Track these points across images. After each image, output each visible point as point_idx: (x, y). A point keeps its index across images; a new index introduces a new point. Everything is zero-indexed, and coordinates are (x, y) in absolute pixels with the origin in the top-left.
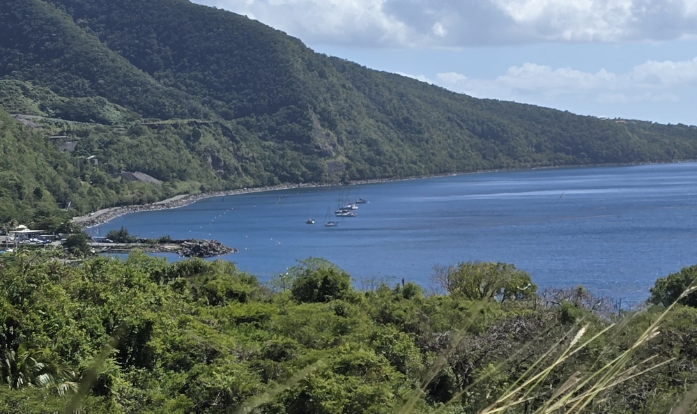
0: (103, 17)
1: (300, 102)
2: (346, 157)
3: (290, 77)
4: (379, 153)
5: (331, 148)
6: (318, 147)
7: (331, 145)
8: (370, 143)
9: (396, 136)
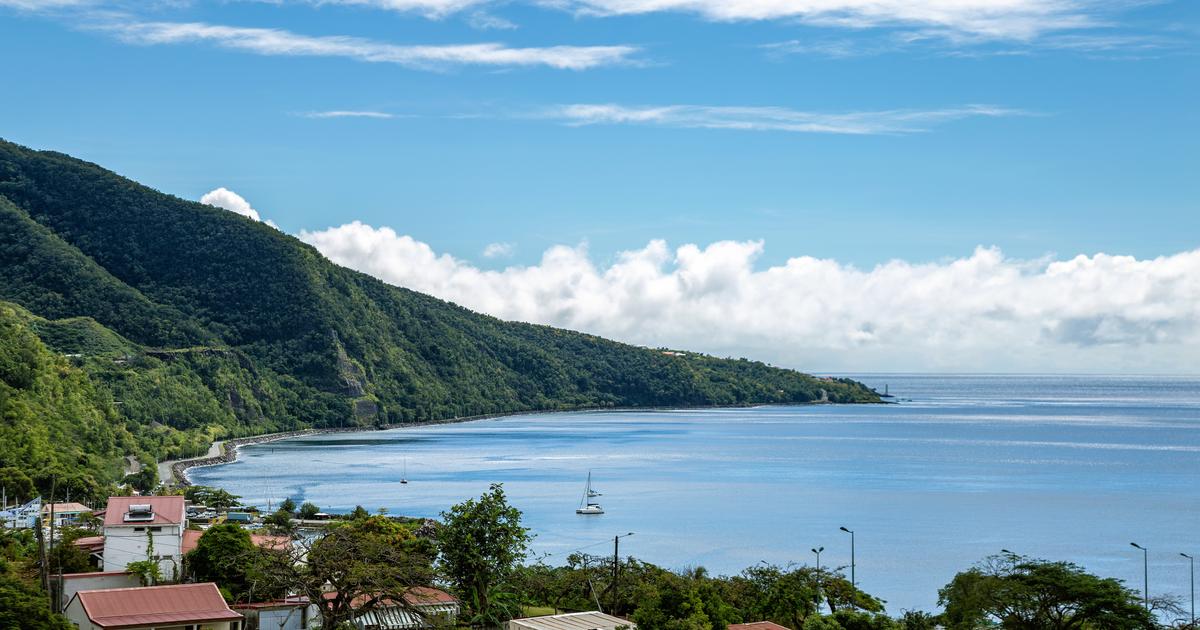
0: (68, 213)
1: (322, 326)
2: (376, 395)
3: (309, 293)
4: (411, 390)
5: (360, 384)
6: (344, 383)
7: (359, 379)
8: (400, 378)
9: (425, 368)
